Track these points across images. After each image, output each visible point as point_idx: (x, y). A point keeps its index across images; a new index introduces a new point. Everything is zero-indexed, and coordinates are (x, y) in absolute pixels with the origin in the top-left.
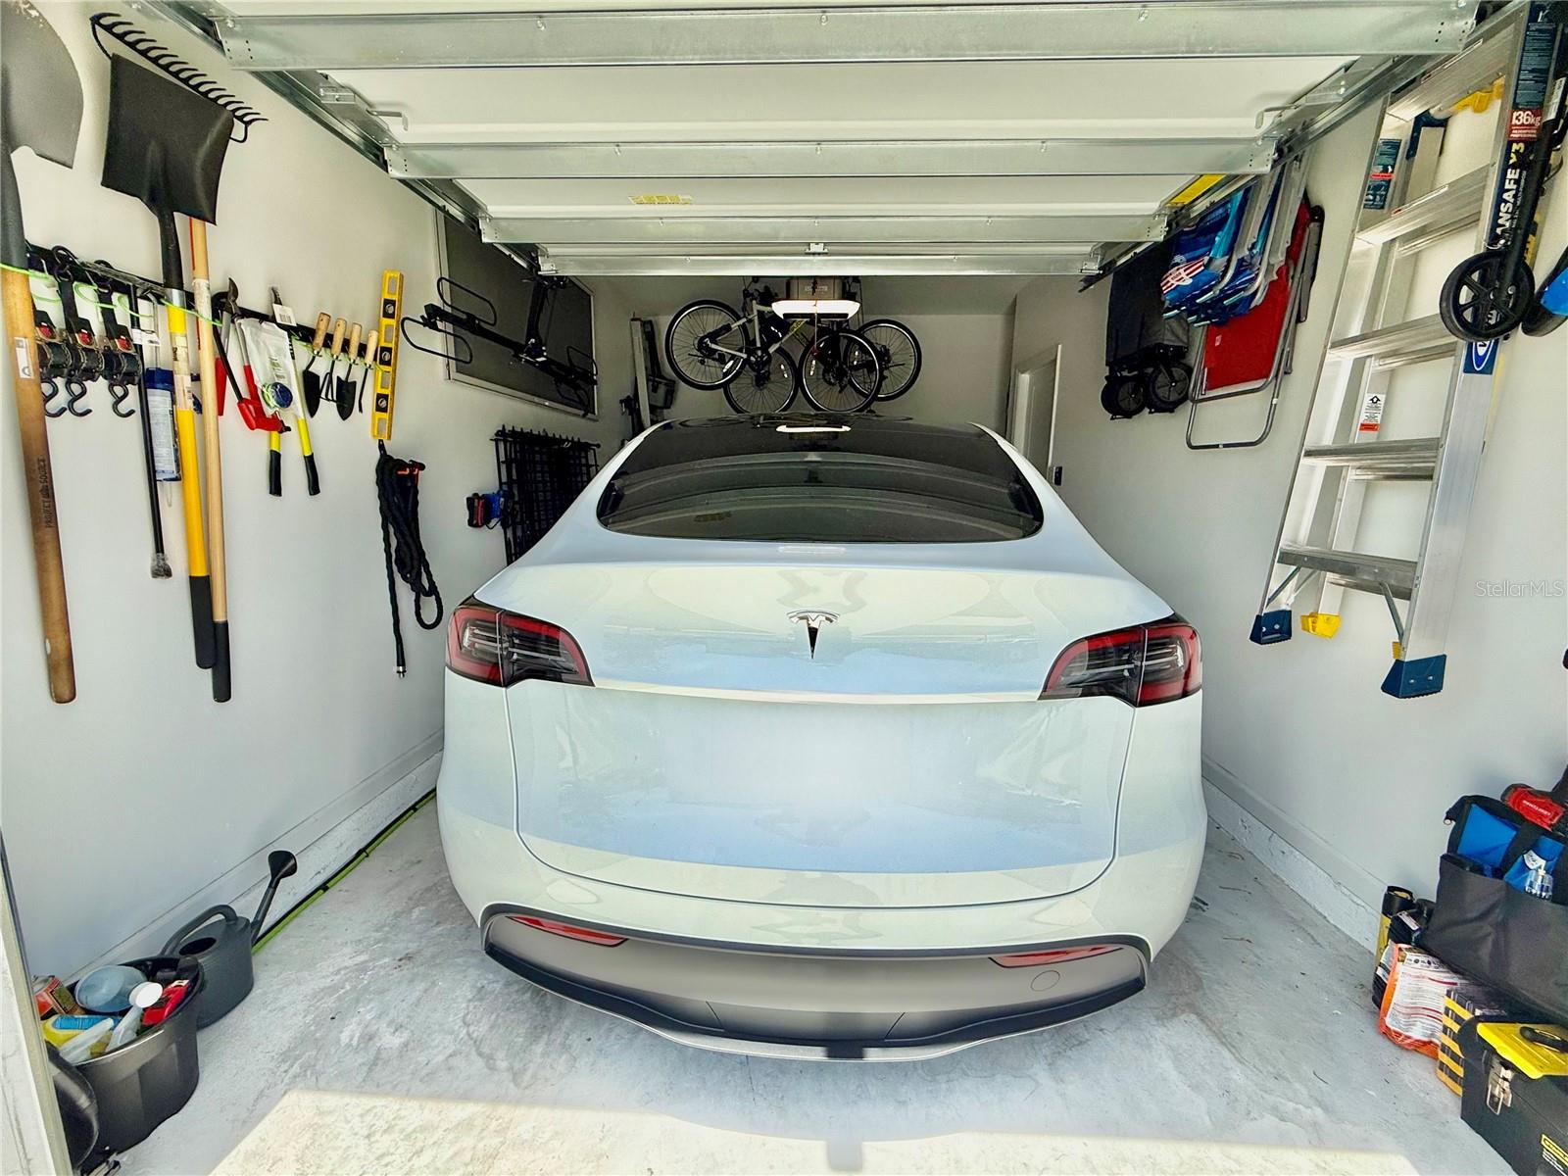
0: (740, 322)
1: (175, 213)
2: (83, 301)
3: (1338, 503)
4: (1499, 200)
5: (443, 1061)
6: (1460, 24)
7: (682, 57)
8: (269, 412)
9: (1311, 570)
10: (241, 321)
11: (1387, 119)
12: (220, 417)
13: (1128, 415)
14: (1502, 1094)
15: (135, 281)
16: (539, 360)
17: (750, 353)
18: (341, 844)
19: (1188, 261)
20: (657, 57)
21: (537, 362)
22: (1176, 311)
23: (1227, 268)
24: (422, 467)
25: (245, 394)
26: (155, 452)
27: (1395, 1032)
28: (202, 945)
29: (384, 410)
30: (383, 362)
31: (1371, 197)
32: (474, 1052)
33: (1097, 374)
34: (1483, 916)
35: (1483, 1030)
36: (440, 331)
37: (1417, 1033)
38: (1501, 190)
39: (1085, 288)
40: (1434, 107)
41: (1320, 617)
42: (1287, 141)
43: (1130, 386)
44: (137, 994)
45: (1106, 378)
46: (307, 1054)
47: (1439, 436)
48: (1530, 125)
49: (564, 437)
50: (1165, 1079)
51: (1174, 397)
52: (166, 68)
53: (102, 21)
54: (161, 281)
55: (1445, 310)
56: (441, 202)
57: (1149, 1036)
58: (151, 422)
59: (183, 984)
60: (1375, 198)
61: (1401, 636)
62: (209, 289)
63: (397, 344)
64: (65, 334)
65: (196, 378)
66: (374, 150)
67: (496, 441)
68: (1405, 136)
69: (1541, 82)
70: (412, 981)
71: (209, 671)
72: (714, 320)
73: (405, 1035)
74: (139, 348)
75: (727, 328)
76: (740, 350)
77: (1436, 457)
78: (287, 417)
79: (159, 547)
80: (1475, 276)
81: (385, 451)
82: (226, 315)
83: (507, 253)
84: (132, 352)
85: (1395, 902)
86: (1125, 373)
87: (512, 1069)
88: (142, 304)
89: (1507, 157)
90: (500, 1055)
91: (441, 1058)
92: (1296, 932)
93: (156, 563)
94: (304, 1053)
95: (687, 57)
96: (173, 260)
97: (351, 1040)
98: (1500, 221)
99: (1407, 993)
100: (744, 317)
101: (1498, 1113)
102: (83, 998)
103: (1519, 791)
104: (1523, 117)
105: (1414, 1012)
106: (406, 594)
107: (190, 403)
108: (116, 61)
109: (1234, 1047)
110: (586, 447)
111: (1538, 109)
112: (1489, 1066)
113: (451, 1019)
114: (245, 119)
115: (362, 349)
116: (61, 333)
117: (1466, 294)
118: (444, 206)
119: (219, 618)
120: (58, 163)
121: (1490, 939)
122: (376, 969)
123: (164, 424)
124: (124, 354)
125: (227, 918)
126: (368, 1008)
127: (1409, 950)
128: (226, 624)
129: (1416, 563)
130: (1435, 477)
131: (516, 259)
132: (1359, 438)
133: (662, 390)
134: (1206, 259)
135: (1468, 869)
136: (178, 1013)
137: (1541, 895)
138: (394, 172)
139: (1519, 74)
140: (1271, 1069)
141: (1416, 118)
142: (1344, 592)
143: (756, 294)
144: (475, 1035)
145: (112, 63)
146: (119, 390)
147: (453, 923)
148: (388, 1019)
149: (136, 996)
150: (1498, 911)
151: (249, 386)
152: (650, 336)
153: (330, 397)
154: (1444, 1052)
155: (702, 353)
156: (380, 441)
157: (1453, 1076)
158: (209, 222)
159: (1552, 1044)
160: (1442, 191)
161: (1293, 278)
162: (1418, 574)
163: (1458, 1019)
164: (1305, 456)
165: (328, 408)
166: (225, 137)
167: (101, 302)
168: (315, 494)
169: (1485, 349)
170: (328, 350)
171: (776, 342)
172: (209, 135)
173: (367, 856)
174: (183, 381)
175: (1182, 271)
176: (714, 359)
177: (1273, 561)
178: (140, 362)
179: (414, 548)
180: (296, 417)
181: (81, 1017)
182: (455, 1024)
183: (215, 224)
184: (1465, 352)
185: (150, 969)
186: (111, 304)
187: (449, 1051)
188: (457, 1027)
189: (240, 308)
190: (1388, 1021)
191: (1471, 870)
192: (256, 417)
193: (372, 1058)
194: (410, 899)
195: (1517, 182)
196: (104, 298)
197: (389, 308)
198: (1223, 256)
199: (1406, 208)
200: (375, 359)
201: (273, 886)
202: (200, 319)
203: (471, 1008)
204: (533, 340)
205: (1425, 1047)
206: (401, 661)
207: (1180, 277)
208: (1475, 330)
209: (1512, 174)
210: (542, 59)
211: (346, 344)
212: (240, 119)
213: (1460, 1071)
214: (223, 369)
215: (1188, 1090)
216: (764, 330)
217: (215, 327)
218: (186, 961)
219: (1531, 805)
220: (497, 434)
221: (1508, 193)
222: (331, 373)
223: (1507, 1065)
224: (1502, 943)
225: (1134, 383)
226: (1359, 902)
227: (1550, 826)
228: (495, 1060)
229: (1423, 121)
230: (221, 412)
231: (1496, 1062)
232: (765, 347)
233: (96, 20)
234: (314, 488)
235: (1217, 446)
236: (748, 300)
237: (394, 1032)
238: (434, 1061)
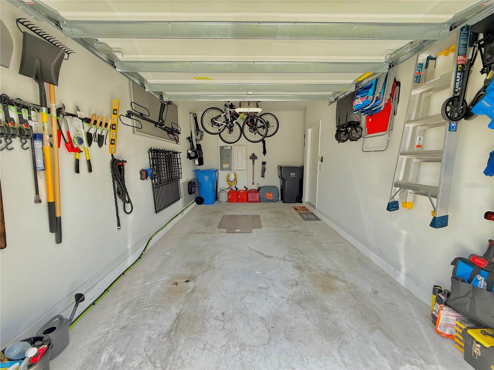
0: (224, 114)
1: (44, 83)
2: (11, 111)
3: (411, 169)
4: (456, 82)
5: (138, 366)
6: (445, 31)
7: (214, 36)
8: (75, 146)
9: (404, 189)
10: (67, 117)
11: (419, 57)
12: (59, 148)
13: (344, 141)
14: (477, 352)
15: (30, 105)
16: (163, 127)
17: (227, 123)
18: (99, 288)
19: (361, 97)
20: (207, 36)
21: (162, 128)
22: (358, 112)
23: (373, 99)
24: (126, 162)
25: (67, 141)
26: (36, 161)
27: (441, 332)
28: (52, 330)
29: (113, 144)
30: (113, 129)
31: (416, 80)
32: (148, 361)
33: (334, 130)
34: (466, 295)
35: (470, 332)
36: (132, 119)
37: (447, 332)
38: (456, 79)
39: (330, 104)
40: (432, 54)
41: (408, 203)
42: (392, 63)
43: (344, 133)
44: (29, 351)
45: (336, 131)
46: (89, 367)
47: (442, 149)
48: (463, 60)
49: (170, 150)
50: (374, 353)
51: (357, 136)
52: (41, 36)
53: (20, 21)
54: (39, 104)
55: (443, 113)
56: (132, 79)
57: (367, 339)
58: (35, 151)
59: (45, 347)
60: (417, 80)
61: (435, 210)
62: (55, 107)
63: (117, 123)
64: (5, 123)
65: (51, 136)
66: (112, 63)
67: (149, 152)
68: (424, 62)
69: (465, 48)
70: (125, 336)
71: (54, 234)
72: (215, 113)
73: (124, 356)
74: (31, 127)
75: (220, 116)
76: (224, 122)
77: (442, 156)
78: (81, 148)
79: (37, 192)
80: (451, 103)
81: (113, 157)
82: (61, 115)
83: (153, 94)
84: (29, 128)
85: (437, 290)
86: (342, 129)
87: (162, 366)
88: (32, 112)
89: (457, 69)
90: (158, 361)
91: (137, 364)
92: (406, 300)
93: (36, 198)
94: (88, 366)
95: (216, 36)
96: (43, 98)
97: (105, 360)
98: (456, 87)
99: (444, 320)
100: (225, 112)
101: (476, 358)
102: (8, 355)
103: (474, 256)
104: (461, 58)
105: (446, 325)
106: (120, 203)
107: (49, 144)
108: (25, 34)
109: (393, 340)
110: (177, 153)
111: (465, 55)
112: (472, 343)
113: (140, 349)
114: (68, 52)
115: (106, 125)
116: (4, 123)
117: (448, 109)
118: (134, 80)
119: (58, 215)
120: (4, 66)
121: (468, 304)
122: (113, 333)
123: (39, 152)
124: (26, 129)
125: (60, 319)
126: (111, 347)
127: (444, 306)
128: (60, 217)
129: (438, 187)
130: (442, 161)
131: (156, 96)
132: (416, 149)
133: (200, 134)
134: (367, 96)
135: (460, 281)
136: (43, 358)
137: (483, 288)
138: (118, 69)
139: (459, 45)
140: (405, 347)
141: (427, 57)
142: (414, 195)
143: (228, 106)
144: (148, 355)
145: (24, 34)
146: (24, 141)
147: (138, 314)
148: (118, 351)
149: (28, 353)
150: (470, 293)
151: (69, 138)
152: (196, 119)
153: (95, 140)
154: (456, 338)
155: (212, 123)
156: (112, 154)
157: (460, 346)
158: (56, 85)
159: (491, 335)
160: (438, 78)
161: (392, 102)
162: (439, 191)
163: (461, 328)
164: (400, 155)
165: (95, 144)
166: (62, 58)
167: (18, 112)
168: (91, 172)
169: (454, 124)
170: (95, 125)
171: (235, 120)
172: (56, 57)
173: (108, 291)
174: (46, 137)
175: (359, 100)
176: (216, 125)
177: (392, 186)
178: (31, 131)
179: (123, 188)
180: (84, 148)
181: (7, 362)
182: (142, 351)
183: (58, 86)
184: (448, 125)
185: (33, 341)
186: (21, 112)
187: (140, 362)
188: (142, 352)
189: (66, 113)
190: (438, 328)
191: (462, 281)
192: (71, 148)
193: (113, 366)
194: (123, 306)
195: (460, 76)
196: (18, 111)
197: (115, 111)
198: (371, 96)
199: (427, 83)
200: (110, 128)
201: (76, 306)
202: (53, 117)
203: (147, 345)
204: (161, 121)
205: (450, 336)
206: (119, 225)
207: (359, 102)
208: (451, 119)
209: (459, 74)
210: (169, 36)
211: (101, 123)
212: (66, 52)
213: (463, 345)
214: (60, 133)
215: (382, 356)
216: (232, 117)
217: (57, 119)
218: (46, 337)
219: (478, 261)
220: (149, 150)
221: (458, 79)
222: (96, 133)
223: (478, 343)
224: (473, 304)
225: (345, 132)
226: (424, 290)
227: (484, 267)
228: (156, 364)
229: (429, 58)
230: (59, 147)
231: (474, 342)
232: (232, 122)
233: (18, 20)
234: (90, 170)
235: (372, 151)
236: (226, 107)
237: (120, 356)
238: (135, 366)
